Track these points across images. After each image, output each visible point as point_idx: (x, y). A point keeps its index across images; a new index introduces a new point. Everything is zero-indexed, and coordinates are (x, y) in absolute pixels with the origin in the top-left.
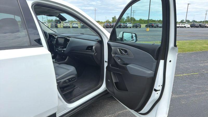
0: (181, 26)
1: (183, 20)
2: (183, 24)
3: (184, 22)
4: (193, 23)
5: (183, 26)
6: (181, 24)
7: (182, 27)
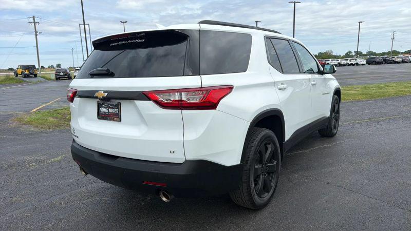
0: (350, 63)
1: (350, 52)
2: (353, 59)
3: (352, 56)
4: (368, 57)
5: (353, 62)
6: (349, 59)
7: (352, 65)
